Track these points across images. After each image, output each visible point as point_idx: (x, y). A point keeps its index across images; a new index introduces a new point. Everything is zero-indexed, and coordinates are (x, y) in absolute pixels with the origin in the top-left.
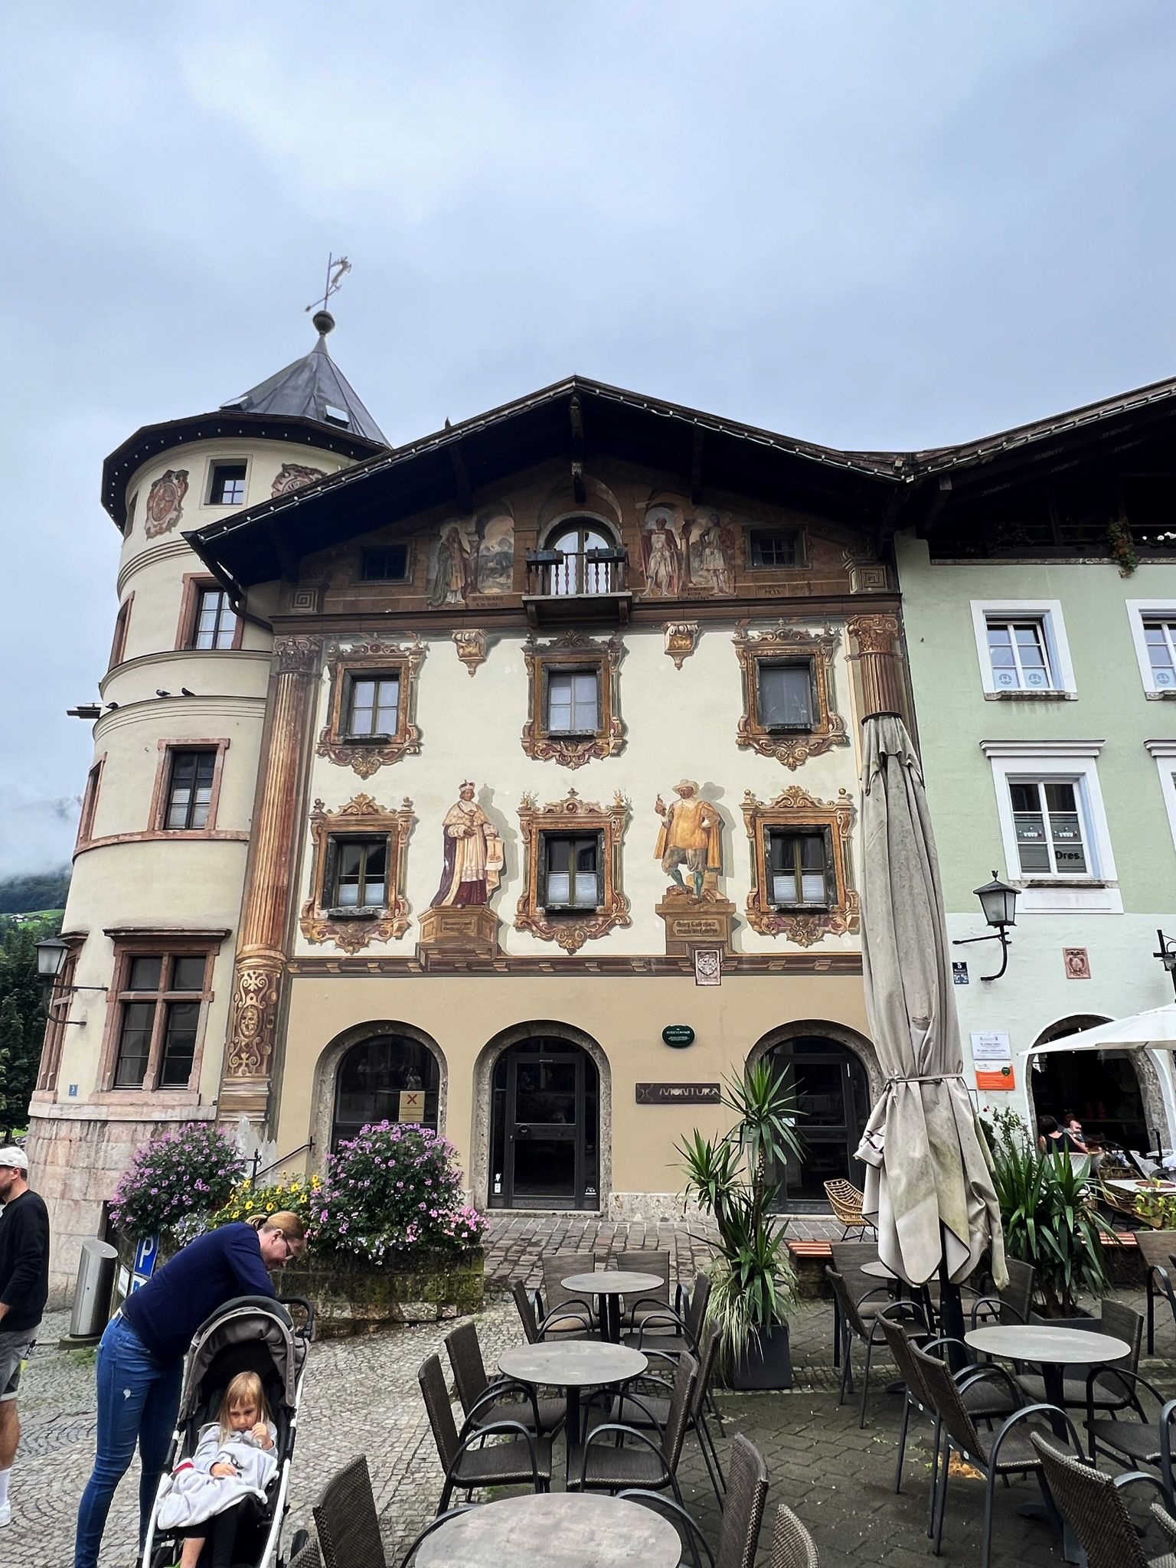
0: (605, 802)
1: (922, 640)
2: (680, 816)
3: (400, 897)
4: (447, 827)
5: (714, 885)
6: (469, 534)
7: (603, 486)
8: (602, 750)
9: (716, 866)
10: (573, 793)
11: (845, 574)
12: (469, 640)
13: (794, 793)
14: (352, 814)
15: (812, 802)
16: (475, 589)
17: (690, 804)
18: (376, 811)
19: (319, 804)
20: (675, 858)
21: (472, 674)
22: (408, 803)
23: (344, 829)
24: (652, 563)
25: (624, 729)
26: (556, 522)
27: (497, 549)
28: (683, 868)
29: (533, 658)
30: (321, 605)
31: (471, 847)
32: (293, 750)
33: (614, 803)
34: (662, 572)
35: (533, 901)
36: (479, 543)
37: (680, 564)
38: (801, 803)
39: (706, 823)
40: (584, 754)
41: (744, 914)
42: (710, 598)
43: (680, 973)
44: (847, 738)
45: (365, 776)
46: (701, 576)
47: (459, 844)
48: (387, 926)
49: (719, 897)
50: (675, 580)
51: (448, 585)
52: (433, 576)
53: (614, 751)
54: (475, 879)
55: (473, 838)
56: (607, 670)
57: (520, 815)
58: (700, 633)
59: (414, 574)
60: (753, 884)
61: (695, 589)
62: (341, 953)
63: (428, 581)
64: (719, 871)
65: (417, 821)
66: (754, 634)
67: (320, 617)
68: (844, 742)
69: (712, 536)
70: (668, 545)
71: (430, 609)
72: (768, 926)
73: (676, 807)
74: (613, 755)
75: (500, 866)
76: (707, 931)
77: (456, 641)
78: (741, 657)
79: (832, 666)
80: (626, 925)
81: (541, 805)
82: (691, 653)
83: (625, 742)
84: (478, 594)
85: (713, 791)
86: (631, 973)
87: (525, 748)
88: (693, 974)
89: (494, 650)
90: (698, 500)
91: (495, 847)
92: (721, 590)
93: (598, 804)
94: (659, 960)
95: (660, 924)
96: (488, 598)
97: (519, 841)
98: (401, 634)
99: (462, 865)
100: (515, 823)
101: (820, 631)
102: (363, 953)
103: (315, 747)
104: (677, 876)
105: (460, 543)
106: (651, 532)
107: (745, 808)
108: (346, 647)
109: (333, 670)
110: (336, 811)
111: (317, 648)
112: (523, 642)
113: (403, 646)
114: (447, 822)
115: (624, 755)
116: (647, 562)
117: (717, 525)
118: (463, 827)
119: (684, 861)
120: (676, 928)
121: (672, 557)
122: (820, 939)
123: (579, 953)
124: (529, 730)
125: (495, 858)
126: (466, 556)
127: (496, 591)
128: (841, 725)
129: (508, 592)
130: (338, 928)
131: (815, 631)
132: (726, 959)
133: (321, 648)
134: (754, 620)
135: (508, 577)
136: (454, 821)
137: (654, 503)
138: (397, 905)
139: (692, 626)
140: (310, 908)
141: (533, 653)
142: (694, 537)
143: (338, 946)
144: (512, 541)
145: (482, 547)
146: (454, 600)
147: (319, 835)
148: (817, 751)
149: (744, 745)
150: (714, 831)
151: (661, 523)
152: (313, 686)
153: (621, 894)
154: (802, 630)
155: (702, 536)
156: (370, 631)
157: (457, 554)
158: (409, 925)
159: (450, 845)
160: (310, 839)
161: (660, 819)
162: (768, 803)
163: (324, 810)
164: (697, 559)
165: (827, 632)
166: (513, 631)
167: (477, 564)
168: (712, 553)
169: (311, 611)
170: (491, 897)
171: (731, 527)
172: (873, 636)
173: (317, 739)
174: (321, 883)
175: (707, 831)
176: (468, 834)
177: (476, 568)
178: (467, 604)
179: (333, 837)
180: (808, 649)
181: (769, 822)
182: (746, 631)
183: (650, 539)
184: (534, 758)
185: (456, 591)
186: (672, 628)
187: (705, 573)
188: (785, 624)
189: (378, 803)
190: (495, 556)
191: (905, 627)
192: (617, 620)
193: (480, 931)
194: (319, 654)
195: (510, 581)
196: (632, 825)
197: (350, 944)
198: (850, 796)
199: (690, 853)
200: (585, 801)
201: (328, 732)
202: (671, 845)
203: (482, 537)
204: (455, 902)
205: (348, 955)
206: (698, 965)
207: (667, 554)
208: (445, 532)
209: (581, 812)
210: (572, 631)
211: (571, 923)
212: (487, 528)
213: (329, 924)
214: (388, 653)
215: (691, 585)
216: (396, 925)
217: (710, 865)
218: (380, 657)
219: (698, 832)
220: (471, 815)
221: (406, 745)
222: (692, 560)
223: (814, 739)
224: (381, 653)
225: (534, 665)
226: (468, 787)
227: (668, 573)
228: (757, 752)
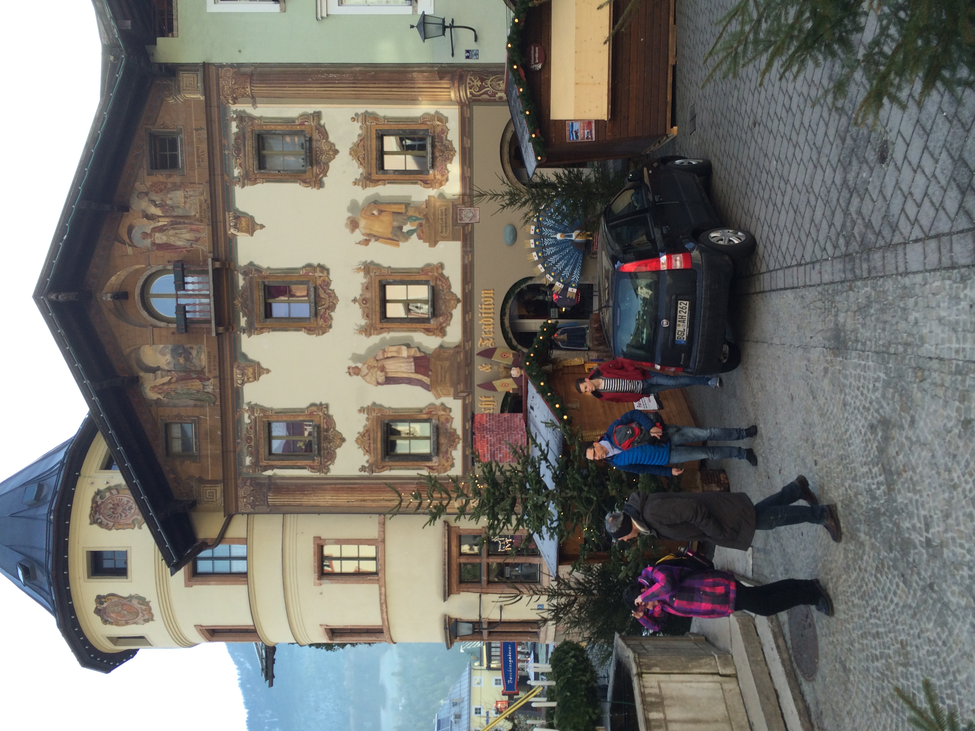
0: (360, 279)
1: (240, 51)
2: (370, 229)
3: (424, 411)
4: (378, 384)
5: (417, 208)
6: (156, 379)
7: (113, 278)
8: (324, 281)
9: (404, 206)
10: (355, 300)
11: (187, 102)
12: (242, 374)
13: (354, 152)
14: (369, 447)
15: (361, 140)
16: (202, 371)
17: (362, 223)
18: (367, 431)
19: (363, 469)
20: (399, 233)
21: (268, 371)
22: (362, 410)
23: (379, 451)
24: (180, 243)
25: (309, 266)
26: (145, 314)
27: (168, 357)
28: (406, 229)
29: (256, 329)
30: (214, 482)
31: (392, 367)
32: (325, 490)
33: (362, 274)
34: (188, 236)
35: (427, 326)
36: (163, 370)
37: (180, 223)
38: (361, 149)
39: (375, 212)
40: (328, 294)
41: (435, 190)
42: (209, 202)
43: (472, 233)
44: (315, 112)
45: (343, 440)
46: (190, 208)
47: (390, 375)
48: (442, 419)
49: (424, 206)
50: (194, 227)
51: (198, 392)
52: (192, 403)
53: (325, 273)
54: (413, 364)
55: (387, 366)
56: (265, 277)
57: (370, 335)
58: (237, 210)
59: (189, 416)
60: (416, 183)
61: (201, 212)
62: (460, 446)
63: (195, 406)
64: (407, 205)
65: (374, 404)
66: (236, 172)
67: (225, 481)
68: (318, 115)
69: (154, 198)
70: (164, 231)
71: (218, 403)
72: (443, 175)
73: (364, 232)
74: (328, 273)
75: (404, 348)
76: (446, 215)
77: (243, 384)
78: (254, 182)
79: (260, 118)
80: (441, 266)
81: (363, 322)
82: (252, 218)
83: (319, 265)
84: (206, 370)
85: (353, 206)
86: (472, 264)
87: (324, 333)
88: (472, 224)
89: (251, 356)
90: (126, 208)
91: (392, 351)
92: (202, 194)
93: (362, 284)
94: (464, 246)
95: (442, 245)
96: (209, 362)
97: (388, 335)
98: (239, 421)
99: (404, 372)
100: (375, 339)
101: (234, 124)
102: (460, 432)
103: (323, 475)
104: (410, 232)
105: (163, 384)
106: (153, 244)
107: (365, 186)
108: (248, 461)
109: (266, 468)
110: (367, 457)
111: (249, 481)
112: (244, 337)
113: (247, 421)
114: (375, 383)
115: (328, 266)
116: (179, 247)
117: (147, 194)
118: (379, 373)
119: (401, 228)
120: (444, 234)
121: (175, 229)
122: (451, 142)
123: (459, 296)
124: (310, 331)
125: (398, 352)
126: (174, 380)
127: (204, 357)
128: (305, 116)
129: (205, 348)
130: (443, 449)
131: (234, 128)
132: (464, 203)
133: (247, 479)
134: (226, 170)
135: (192, 348)
136: (374, 379)
137: (127, 240)
138: (429, 413)
139: (230, 217)
140: (431, 468)
141: (251, 329)
142: (157, 211)
143: (455, 449)
144: (161, 346)
145: (166, 368)
146: (211, 386)
147: (383, 467)
148: (324, 133)
149: (320, 184)
150: (382, 208)
151: (145, 235)
152: (278, 481)
153: (422, 269)
154: (233, 138)
155: (156, 205)
156: (235, 444)
157: (173, 386)
158: (443, 404)
159: (390, 380)
160: (387, 473)
161: (373, 244)
162: (361, 170)
163: (367, 465)
164: (176, 210)
165: (234, 120)
166: (235, 344)
167: (180, 371)
168: (171, 199)
169: (219, 489)
170: (424, 353)
171: (149, 184)
172: (236, 86)
173: (317, 475)
174: (415, 463)
175: (381, 212)
176: (383, 369)
177: (184, 371)
178: (214, 377)
179: (385, 457)
180: (248, 135)
181: (374, 171)
182: (234, 178)
183: (159, 245)
184: (330, 327)
185: (204, 385)
186: (232, 231)
187: (188, 206)
188: (228, 149)
189: (361, 430)
190: (173, 358)
191: (229, 61)
192: (227, 269)
193: (447, 359)
194: (252, 479)
195: (195, 347)
196: (377, 261)
197: (454, 441)
198: (357, 114)
199: (396, 224)
200: (360, 292)
201: (312, 468)
202: (390, 236)
203: (158, 368)
204: (428, 376)
205: (461, 442)
206: (468, 221)
207: (171, 232)
208: (152, 395)
209: (368, 295)
210: (235, 302)
211: (441, 302)
212: (152, 365)
213: (441, 455)
214: (252, 431)
215: (198, 215)
216: (442, 413)
217: (403, 211)
218: (255, 436)
219: (381, 217)
220: (370, 368)
221: (321, 414)
222: (176, 214)
223: (316, 136)
224: (252, 436)
225: (262, 328)
226: (351, 371)
227: (188, 232)
228: (325, 175)
